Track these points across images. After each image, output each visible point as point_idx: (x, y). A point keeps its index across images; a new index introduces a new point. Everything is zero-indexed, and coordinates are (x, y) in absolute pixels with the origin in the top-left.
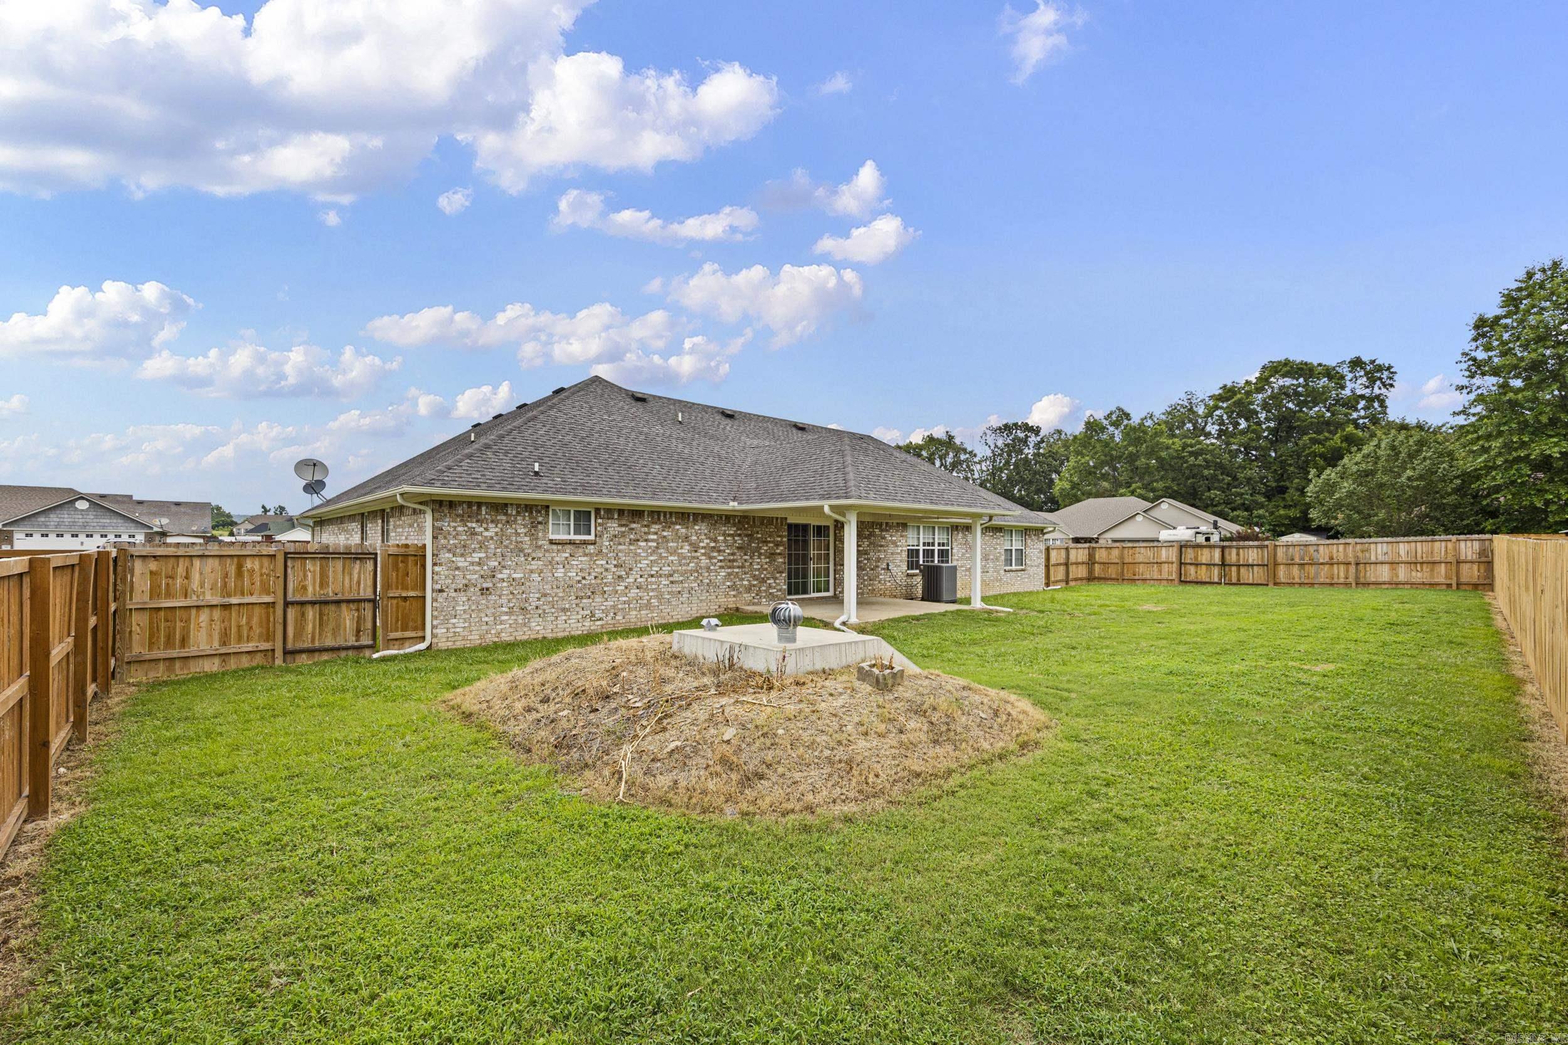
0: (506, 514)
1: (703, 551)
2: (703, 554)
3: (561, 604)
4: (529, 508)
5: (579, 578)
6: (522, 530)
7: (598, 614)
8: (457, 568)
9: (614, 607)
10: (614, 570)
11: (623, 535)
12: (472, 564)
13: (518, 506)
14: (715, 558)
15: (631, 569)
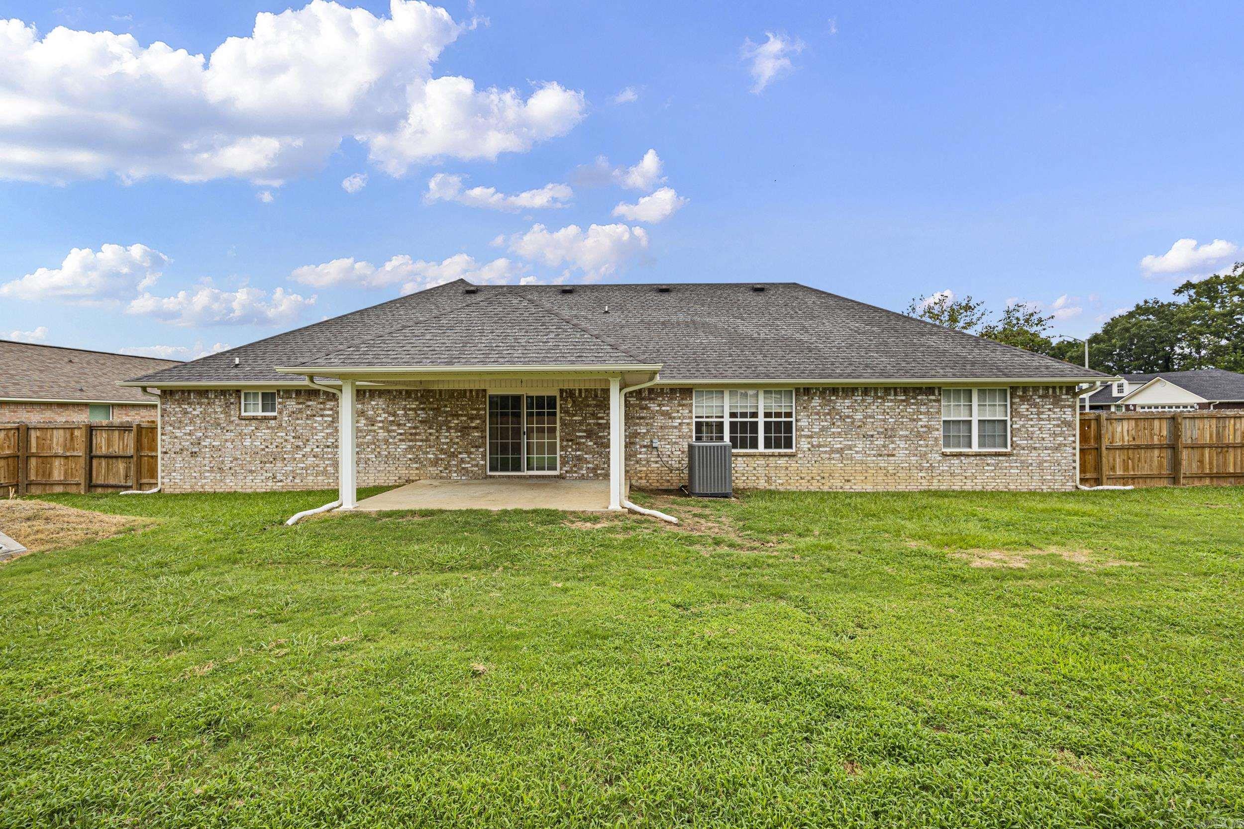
0: (207, 398)
1: (381, 425)
2: (381, 428)
3: (249, 467)
4: (223, 392)
5: (263, 447)
6: (219, 410)
7: (279, 477)
8: (176, 437)
9: (293, 471)
10: (293, 440)
11: (300, 411)
12: (185, 434)
13: (216, 391)
14: (394, 431)
15: (308, 440)
